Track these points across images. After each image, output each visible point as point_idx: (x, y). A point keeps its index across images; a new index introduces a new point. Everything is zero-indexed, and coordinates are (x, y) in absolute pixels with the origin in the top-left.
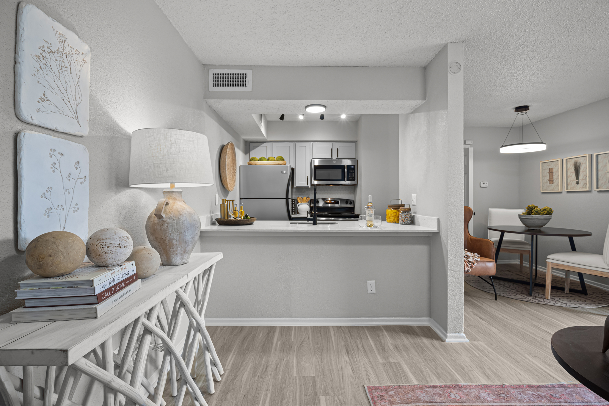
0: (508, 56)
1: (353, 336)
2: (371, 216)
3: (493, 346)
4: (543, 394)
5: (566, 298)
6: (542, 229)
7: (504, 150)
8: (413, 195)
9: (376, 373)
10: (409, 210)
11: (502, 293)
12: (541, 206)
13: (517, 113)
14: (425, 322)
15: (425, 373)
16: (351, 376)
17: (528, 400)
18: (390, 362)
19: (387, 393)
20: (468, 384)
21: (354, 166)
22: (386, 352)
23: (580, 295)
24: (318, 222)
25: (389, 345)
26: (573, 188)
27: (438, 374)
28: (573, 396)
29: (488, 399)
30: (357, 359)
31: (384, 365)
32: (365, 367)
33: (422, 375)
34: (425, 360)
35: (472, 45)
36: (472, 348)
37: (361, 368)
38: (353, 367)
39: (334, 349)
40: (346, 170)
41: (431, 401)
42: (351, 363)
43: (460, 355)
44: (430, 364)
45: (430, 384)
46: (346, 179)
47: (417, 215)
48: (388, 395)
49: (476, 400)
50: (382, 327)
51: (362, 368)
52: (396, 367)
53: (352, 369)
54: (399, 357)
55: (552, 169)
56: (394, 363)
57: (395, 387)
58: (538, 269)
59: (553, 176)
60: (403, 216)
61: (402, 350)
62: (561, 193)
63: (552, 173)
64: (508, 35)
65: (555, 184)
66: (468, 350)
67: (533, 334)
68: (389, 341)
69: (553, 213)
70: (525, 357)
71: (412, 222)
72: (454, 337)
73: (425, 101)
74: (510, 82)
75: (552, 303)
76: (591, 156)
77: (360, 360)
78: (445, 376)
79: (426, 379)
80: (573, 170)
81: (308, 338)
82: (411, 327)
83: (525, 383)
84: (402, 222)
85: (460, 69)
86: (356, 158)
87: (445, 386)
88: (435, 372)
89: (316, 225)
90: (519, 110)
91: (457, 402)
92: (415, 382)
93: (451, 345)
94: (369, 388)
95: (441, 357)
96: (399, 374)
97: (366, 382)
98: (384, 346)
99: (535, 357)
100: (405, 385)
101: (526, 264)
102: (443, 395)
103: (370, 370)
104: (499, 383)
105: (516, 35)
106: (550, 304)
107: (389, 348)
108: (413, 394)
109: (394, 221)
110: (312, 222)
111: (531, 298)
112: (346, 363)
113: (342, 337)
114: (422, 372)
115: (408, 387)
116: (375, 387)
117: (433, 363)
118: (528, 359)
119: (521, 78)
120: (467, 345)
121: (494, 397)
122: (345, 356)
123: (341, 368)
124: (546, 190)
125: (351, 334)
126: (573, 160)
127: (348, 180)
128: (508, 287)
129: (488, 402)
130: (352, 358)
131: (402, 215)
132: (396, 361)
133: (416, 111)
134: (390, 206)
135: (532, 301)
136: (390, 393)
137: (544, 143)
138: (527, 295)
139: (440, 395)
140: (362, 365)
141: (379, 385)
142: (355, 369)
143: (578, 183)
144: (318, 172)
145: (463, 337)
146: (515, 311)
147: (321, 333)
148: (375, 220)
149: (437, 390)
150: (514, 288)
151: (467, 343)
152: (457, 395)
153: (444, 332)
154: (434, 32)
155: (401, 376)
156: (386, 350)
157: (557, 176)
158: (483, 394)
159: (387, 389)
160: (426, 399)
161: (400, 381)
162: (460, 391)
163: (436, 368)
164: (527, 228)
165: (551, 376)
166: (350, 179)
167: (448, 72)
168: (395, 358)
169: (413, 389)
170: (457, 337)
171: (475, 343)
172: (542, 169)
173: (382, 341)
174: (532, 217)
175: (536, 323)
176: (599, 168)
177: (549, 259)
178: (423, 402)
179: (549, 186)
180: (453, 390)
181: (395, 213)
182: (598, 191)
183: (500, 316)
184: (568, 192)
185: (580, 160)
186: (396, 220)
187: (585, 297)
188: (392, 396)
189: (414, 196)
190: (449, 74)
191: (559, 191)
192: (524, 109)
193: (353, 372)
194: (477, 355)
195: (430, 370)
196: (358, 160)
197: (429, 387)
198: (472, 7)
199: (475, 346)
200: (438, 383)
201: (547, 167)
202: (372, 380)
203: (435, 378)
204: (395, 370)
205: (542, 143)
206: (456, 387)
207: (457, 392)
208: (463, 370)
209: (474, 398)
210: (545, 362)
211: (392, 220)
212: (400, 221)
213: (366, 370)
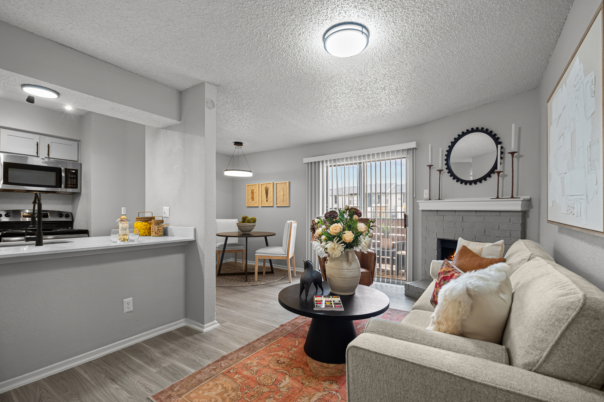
0: (241, 107)
1: (112, 364)
2: (126, 230)
3: (236, 322)
4: (270, 338)
5: (264, 278)
6: (251, 233)
7: (228, 173)
8: (164, 207)
9: (154, 382)
10: (162, 222)
11: (229, 284)
12: (250, 217)
13: (235, 146)
14: (181, 323)
15: (197, 361)
16: (129, 398)
17: (264, 345)
18: (164, 368)
19: (173, 391)
20: (230, 353)
21: (76, 171)
22: (156, 361)
23: (270, 274)
24: (44, 241)
25: (157, 354)
26: (265, 204)
27: (207, 356)
28: (283, 332)
29: (244, 355)
30: (128, 380)
31: (160, 372)
32: (141, 383)
33: (196, 363)
34: (193, 351)
35: (221, 90)
36: (224, 329)
37: (136, 386)
38: (127, 390)
39: (94, 386)
40: (63, 174)
41: (210, 376)
42: (123, 387)
43: (217, 337)
44: (199, 353)
45: (205, 366)
46: (63, 186)
47: (170, 227)
48: (175, 391)
49: (238, 360)
50: (141, 343)
51: (138, 386)
52: (172, 368)
53: (128, 391)
54: (170, 360)
55: (253, 190)
56: (169, 366)
57: (178, 383)
58: (248, 263)
59: (253, 195)
60: (156, 228)
61: (171, 353)
62: (258, 207)
63: (253, 193)
64: (245, 94)
65: (255, 201)
66: (221, 331)
67: (255, 305)
68: (155, 351)
69: (257, 221)
70: (255, 321)
71: (165, 233)
72: (209, 326)
73: (181, 122)
74: (237, 124)
75: (259, 283)
76: (274, 183)
77: (131, 380)
78: (213, 355)
79: (200, 364)
80: (264, 192)
81: (48, 392)
82: (170, 332)
83: (260, 336)
84: (154, 234)
85: (214, 106)
86: (78, 161)
87: (216, 362)
88: (204, 357)
89: (42, 245)
90: (237, 144)
91: (227, 368)
92: (193, 371)
93: (207, 333)
94: (154, 397)
95: (205, 344)
96: (176, 373)
97: (148, 394)
98: (152, 358)
99: (260, 319)
100: (185, 377)
101: (240, 261)
102: (216, 368)
103: (147, 383)
104: (247, 343)
105: (249, 96)
106: (258, 284)
107: (158, 357)
108: (195, 380)
109: (144, 234)
110: (34, 242)
111: (247, 283)
112: (116, 390)
113: (99, 370)
114: (195, 361)
115: (189, 377)
116: (160, 393)
117: (201, 351)
118: (257, 322)
119: (244, 124)
120: (219, 328)
121: (248, 352)
122: (112, 386)
123: (113, 397)
124: (249, 205)
125: (108, 364)
126: (265, 185)
127: (66, 187)
128: (231, 280)
129: (245, 357)
130: (122, 382)
131: (154, 228)
132: (169, 364)
133: (169, 128)
134: (139, 219)
135: (248, 285)
136: (175, 390)
137: (251, 172)
138: (244, 282)
139: (215, 369)
140: (137, 384)
141: (163, 389)
142: (130, 390)
143: (267, 201)
144: (11, 172)
145: (216, 323)
146: (241, 294)
147: (64, 379)
148: (130, 234)
149: (211, 367)
150: (235, 279)
151: (219, 327)
152: (225, 364)
153: (201, 325)
154: (198, 70)
155: (179, 373)
156: (155, 360)
157: (256, 195)
158: (241, 354)
159: (171, 388)
160: (206, 378)
161: (180, 377)
162: (226, 359)
163: (204, 353)
164: (242, 233)
165: (270, 326)
166: (70, 186)
167: (205, 107)
168: (167, 362)
169: (193, 376)
170: (212, 325)
171: (224, 324)
172: (247, 189)
173: (148, 355)
174: (246, 224)
175: (254, 299)
176: (277, 192)
177: (256, 253)
178: (205, 380)
179: (251, 202)
180: (222, 362)
181: (146, 225)
182: (277, 207)
183: (233, 301)
184: (262, 207)
185: (269, 186)
186: (147, 233)
187: (273, 275)
188: (178, 390)
189: (166, 209)
190: (206, 108)
191: (257, 206)
192: (240, 144)
193: (130, 394)
194: (228, 332)
195: (200, 357)
196: (81, 164)
197: (204, 368)
198: (229, 66)
199: (225, 327)
200: (210, 362)
201: (250, 188)
202: (153, 389)
203: (206, 360)
204: (171, 370)
205: (250, 171)
206: (224, 358)
207: (225, 361)
208: (223, 345)
209: (237, 359)
210: (266, 320)
211: (142, 233)
212: (153, 234)
213: (143, 385)
